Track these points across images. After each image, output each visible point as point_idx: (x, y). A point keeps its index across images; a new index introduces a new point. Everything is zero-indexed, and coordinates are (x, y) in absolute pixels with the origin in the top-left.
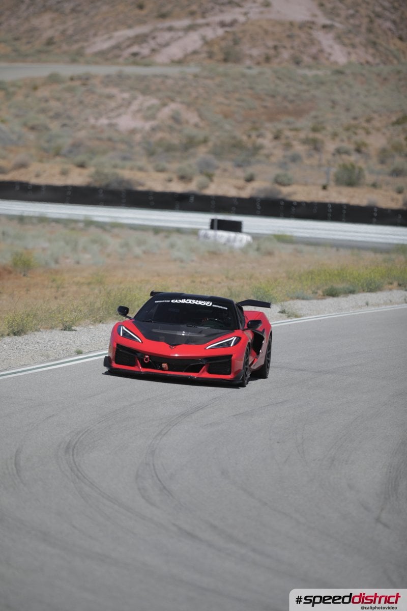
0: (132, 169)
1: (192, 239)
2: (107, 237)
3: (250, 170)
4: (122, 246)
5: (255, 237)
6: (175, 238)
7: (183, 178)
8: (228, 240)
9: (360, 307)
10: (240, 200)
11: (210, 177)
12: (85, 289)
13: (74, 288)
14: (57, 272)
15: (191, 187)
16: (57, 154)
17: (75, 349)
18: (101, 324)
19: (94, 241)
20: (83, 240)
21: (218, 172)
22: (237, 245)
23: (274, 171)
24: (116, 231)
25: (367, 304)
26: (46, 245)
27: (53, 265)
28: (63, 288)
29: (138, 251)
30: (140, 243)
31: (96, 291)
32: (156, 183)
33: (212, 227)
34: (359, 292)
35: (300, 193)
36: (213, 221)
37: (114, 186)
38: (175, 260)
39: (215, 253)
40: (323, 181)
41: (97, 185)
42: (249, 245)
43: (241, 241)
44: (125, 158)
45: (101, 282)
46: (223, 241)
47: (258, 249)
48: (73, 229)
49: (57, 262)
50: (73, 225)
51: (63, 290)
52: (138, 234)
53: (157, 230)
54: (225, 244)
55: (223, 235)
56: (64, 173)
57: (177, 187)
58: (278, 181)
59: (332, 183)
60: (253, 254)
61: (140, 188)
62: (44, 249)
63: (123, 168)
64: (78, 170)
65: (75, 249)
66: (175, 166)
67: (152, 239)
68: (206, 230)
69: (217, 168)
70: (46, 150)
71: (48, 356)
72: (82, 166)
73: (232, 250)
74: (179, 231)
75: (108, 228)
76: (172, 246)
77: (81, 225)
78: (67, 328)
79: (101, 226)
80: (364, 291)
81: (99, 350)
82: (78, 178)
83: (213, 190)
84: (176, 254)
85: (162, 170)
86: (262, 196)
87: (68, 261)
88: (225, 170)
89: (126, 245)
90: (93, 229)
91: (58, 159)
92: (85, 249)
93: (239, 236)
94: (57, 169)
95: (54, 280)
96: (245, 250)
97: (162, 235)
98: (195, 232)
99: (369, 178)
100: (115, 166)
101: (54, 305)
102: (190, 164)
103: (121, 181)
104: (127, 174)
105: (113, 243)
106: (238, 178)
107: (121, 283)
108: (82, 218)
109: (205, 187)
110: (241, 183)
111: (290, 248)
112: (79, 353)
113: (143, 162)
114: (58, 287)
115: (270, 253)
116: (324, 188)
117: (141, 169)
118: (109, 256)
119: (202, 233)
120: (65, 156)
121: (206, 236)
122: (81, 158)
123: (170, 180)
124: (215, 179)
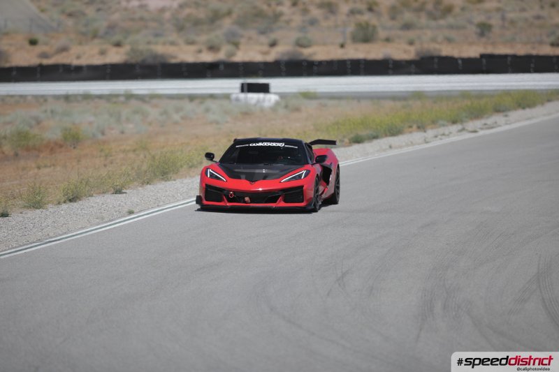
0: (164, 44)
1: (225, 103)
2: (146, 108)
3: (273, 36)
4: (161, 114)
5: (283, 96)
6: (209, 103)
7: (213, 48)
8: (258, 101)
9: (384, 150)
10: (266, 64)
11: (236, 45)
12: (131, 155)
13: (122, 155)
14: (104, 142)
15: (221, 56)
16: (95, 36)
17: (127, 210)
18: (148, 186)
19: (136, 112)
20: (125, 112)
21: (243, 41)
22: (267, 104)
23: (295, 35)
24: (155, 101)
25: (391, 147)
26: (92, 119)
27: (100, 137)
28: (111, 156)
29: (176, 117)
30: (178, 110)
31: (142, 156)
32: (187, 55)
33: (243, 90)
34: (382, 137)
35: (320, 53)
36: (243, 85)
37: (150, 61)
38: (211, 123)
39: (247, 113)
40: (340, 40)
41: (133, 61)
42: (277, 103)
43: (270, 101)
44: (157, 35)
45: (145, 148)
46: (253, 102)
47: (286, 107)
48: (115, 103)
49: (103, 133)
50: (114, 100)
51: (111, 158)
52: (175, 102)
53: (192, 98)
54: (255, 105)
55: (254, 97)
56: (103, 53)
57: (208, 57)
58: (300, 44)
59: (349, 41)
60: (281, 111)
61: (173, 61)
62: (90, 123)
63: (156, 43)
64: (115, 49)
65: (118, 120)
66: (203, 38)
67: (188, 106)
68: (237, 93)
69: (242, 36)
70: (84, 34)
71: (103, 218)
72: (118, 45)
73: (262, 110)
74: (212, 96)
75: (147, 99)
76: (207, 110)
77: (122, 99)
78: (118, 192)
79: (141, 98)
80: (386, 136)
81: (148, 209)
82: (115, 56)
83: (240, 57)
84: (211, 117)
85: (192, 43)
86: (286, 58)
87: (113, 132)
88: (250, 38)
89: (165, 113)
90: (133, 102)
91: (96, 41)
92: (128, 120)
93: (268, 96)
94: (96, 50)
95: (102, 151)
96: (274, 109)
97: (197, 101)
98: (227, 97)
99: (382, 34)
100: (149, 43)
101: (104, 172)
102: (217, 35)
103: (155, 56)
104: (160, 49)
105: (153, 112)
106: (262, 44)
107: (163, 147)
108: (122, 93)
109: (233, 54)
110: (265, 48)
111: (314, 103)
112: (131, 213)
113: (173, 37)
114: (106, 156)
115: (297, 110)
116: (342, 46)
117: (173, 43)
118: (150, 124)
119: (234, 96)
120: (101, 37)
121: (237, 100)
122: (117, 38)
123: (200, 51)
124: (242, 47)
